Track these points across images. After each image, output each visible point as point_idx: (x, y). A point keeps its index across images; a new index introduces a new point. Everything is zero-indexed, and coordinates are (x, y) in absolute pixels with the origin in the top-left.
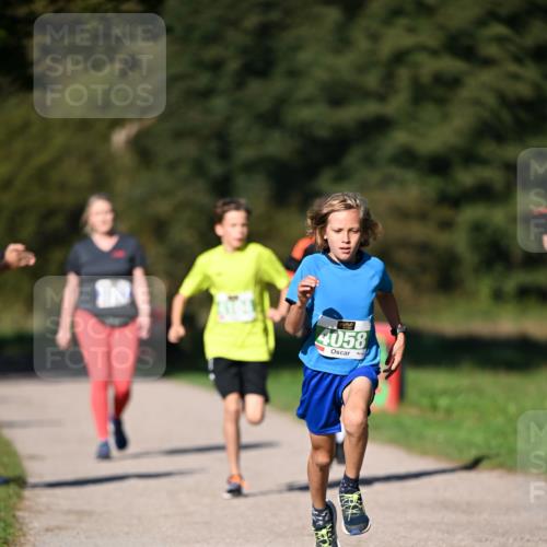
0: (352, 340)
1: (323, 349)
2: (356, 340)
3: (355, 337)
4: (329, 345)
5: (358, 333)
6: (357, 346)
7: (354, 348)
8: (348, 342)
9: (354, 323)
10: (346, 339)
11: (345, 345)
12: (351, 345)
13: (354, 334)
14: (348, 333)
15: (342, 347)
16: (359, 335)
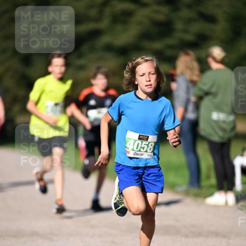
0: (146, 146)
1: (129, 153)
2: (148, 147)
3: (148, 145)
4: (133, 150)
5: (150, 142)
6: (148, 151)
7: (146, 151)
8: (143, 148)
9: (148, 137)
10: (143, 146)
11: (142, 150)
12: (145, 150)
13: (147, 143)
14: (145, 142)
15: (140, 151)
16: (150, 144)
